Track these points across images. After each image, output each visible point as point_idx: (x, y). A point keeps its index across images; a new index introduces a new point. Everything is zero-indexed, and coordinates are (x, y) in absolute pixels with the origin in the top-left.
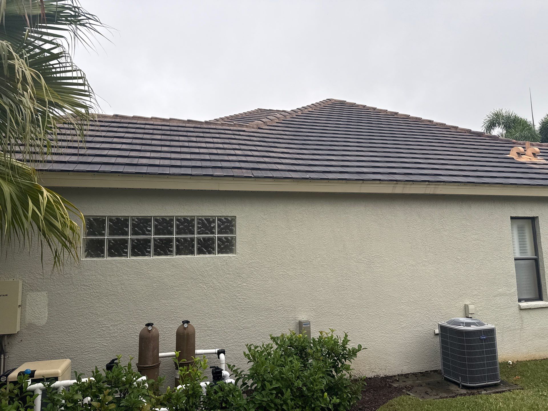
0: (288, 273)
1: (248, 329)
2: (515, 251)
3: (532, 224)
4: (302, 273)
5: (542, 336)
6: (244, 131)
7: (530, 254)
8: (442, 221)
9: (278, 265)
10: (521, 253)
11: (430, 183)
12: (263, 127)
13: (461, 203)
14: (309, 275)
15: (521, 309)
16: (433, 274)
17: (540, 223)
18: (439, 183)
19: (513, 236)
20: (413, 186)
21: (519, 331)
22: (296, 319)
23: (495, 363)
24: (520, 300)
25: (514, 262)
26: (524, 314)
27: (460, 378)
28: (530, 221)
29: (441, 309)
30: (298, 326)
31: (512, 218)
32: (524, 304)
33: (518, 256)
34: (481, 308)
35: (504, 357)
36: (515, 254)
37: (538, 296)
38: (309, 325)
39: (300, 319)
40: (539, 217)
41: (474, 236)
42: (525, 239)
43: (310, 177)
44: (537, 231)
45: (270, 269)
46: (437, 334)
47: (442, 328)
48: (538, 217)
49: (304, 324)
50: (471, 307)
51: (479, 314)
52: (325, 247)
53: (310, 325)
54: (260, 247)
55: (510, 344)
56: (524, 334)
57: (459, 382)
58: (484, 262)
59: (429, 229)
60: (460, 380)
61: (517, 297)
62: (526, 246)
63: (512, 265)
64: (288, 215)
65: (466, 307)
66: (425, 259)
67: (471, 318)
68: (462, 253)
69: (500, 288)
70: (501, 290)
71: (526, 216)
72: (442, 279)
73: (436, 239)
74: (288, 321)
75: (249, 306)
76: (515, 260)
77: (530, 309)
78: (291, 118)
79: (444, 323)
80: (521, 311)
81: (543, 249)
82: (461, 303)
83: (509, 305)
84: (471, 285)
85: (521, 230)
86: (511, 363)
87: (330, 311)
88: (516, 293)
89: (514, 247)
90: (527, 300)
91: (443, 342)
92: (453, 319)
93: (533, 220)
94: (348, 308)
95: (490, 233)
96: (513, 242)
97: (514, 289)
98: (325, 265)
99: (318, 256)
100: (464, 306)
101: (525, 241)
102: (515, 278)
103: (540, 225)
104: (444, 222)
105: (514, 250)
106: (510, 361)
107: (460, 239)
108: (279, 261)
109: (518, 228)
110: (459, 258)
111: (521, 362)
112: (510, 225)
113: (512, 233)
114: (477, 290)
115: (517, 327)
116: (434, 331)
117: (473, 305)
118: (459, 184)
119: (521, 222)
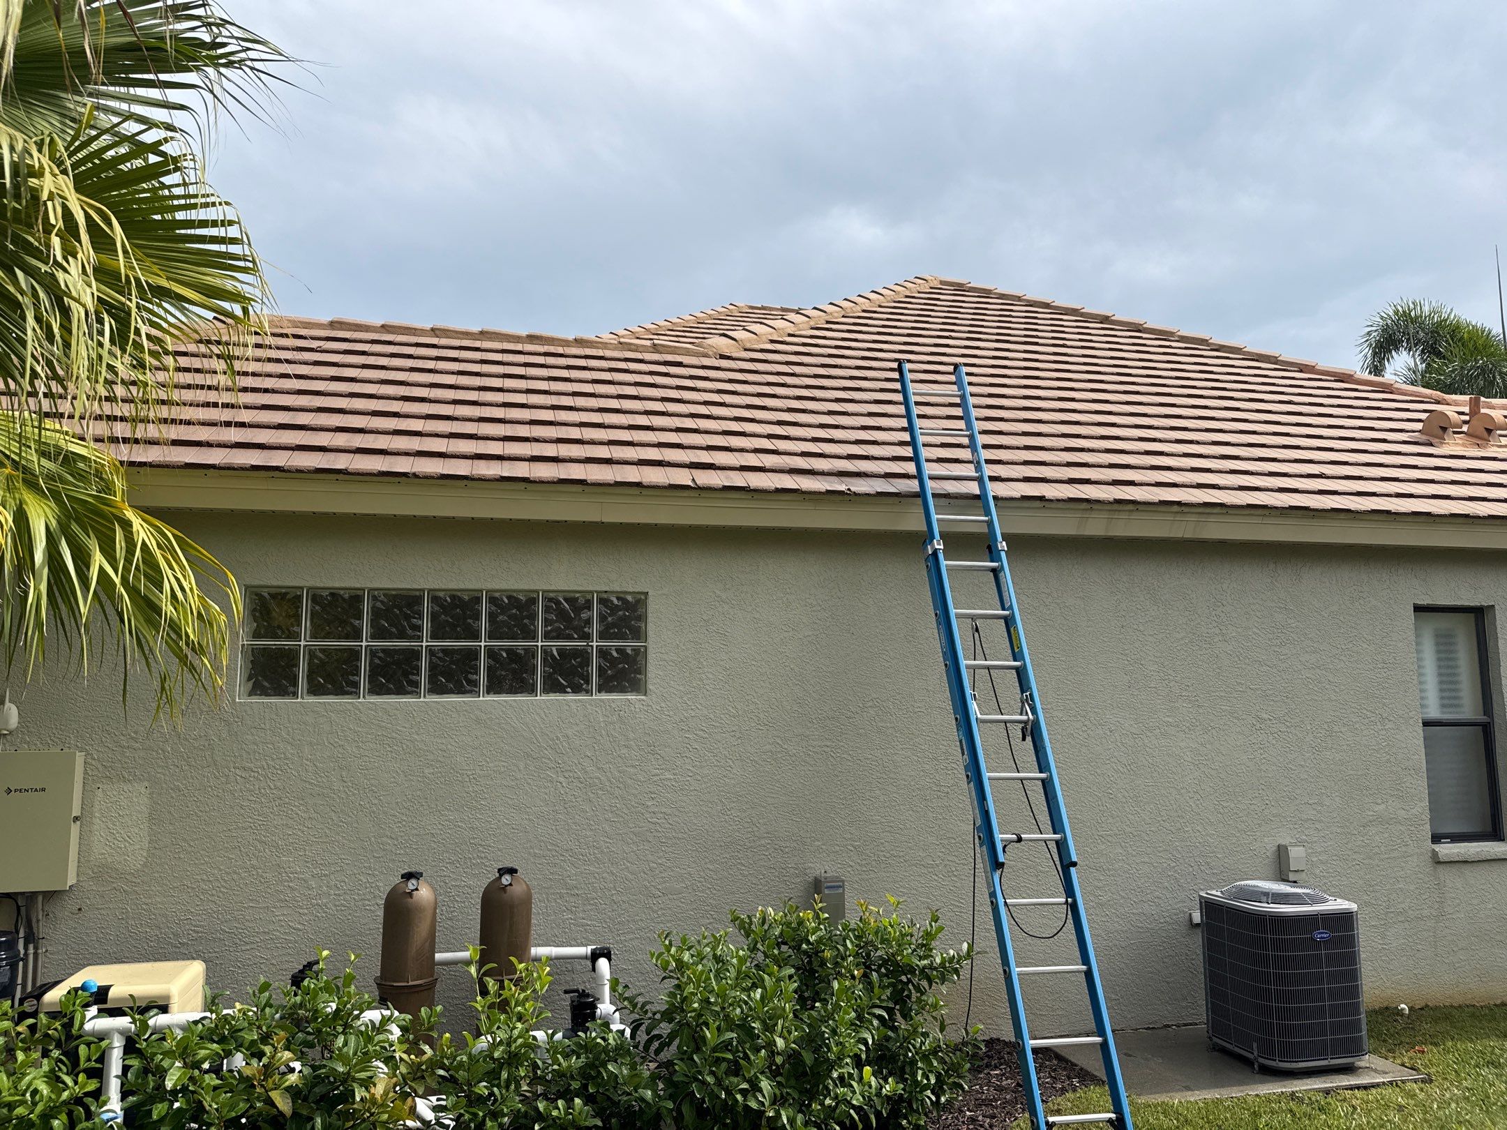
0: (786, 747)
2: (1425, 702)
3: (1477, 625)
4: (826, 749)
5: (1498, 938)
6: (679, 364)
7: (1468, 709)
8: (1218, 613)
9: (760, 728)
10: (1443, 706)
11: (1183, 508)
12: (734, 355)
13: (1272, 566)
14: (845, 756)
15: (1439, 863)
16: (1190, 759)
17: (1498, 623)
18: (1208, 510)
19: (1419, 659)
20: (1135, 516)
21: (1431, 923)
22: (808, 871)
23: (1355, 1008)
24: (1436, 839)
25: (1421, 732)
26: (1449, 875)
27: (1255, 1045)
28: (1472, 616)
29: (1210, 857)
30: (812, 891)
31: (1418, 609)
32: (1447, 850)
33: (1434, 713)
34: (1324, 857)
35: (1388, 992)
36: (1426, 710)
37: (1489, 829)
38: (840, 890)
39: (818, 872)
40: (1497, 607)
41: (1307, 656)
42: (1456, 667)
43: (849, 490)
44: (1490, 644)
45: (738, 735)
46: (1198, 925)
47: (1210, 907)
48: (1493, 606)
49: (828, 887)
50: (1296, 853)
51: (1317, 871)
52: (888, 680)
53: (844, 890)
54: (711, 676)
55: (1405, 958)
56: (1448, 931)
57: (1252, 1057)
58: (1336, 729)
59: (1182, 635)
60: (1256, 1053)
61: (1428, 826)
62: (1459, 686)
63: (1415, 737)
65: (1281, 854)
66: (1167, 719)
67: (1295, 882)
68: (1272, 703)
69: (1380, 801)
70: (1383, 806)
71: (1459, 603)
72: (1213, 773)
73: (1200, 663)
74: (785, 878)
75: (680, 835)
76: (1427, 724)
77: (1466, 862)
79: (1216, 894)
80: (1440, 868)
81: (1505, 696)
82: (1266, 840)
83: (1404, 849)
84: (1298, 792)
85: (1444, 645)
86: (1407, 1012)
87: (901, 854)
88: (1426, 816)
89: (1422, 691)
90: (1456, 838)
91: (1213, 947)
92: (1243, 883)
93: (1479, 615)
95: (1355, 649)
96: (1421, 675)
97: (1421, 807)
98: (887, 728)
100: (1274, 848)
101: (1455, 675)
102: (1425, 775)
103: (1499, 630)
104: (1221, 614)
105: (1422, 698)
106: (1403, 1006)
107: (1268, 663)
109: (1437, 636)
110: (1266, 716)
111: (1436, 1008)
112: (1412, 627)
113: (1418, 652)
114: (1314, 806)
115: (1426, 912)
116: (1188, 915)
117: (1302, 848)
118: (1266, 512)
119: (1444, 622)
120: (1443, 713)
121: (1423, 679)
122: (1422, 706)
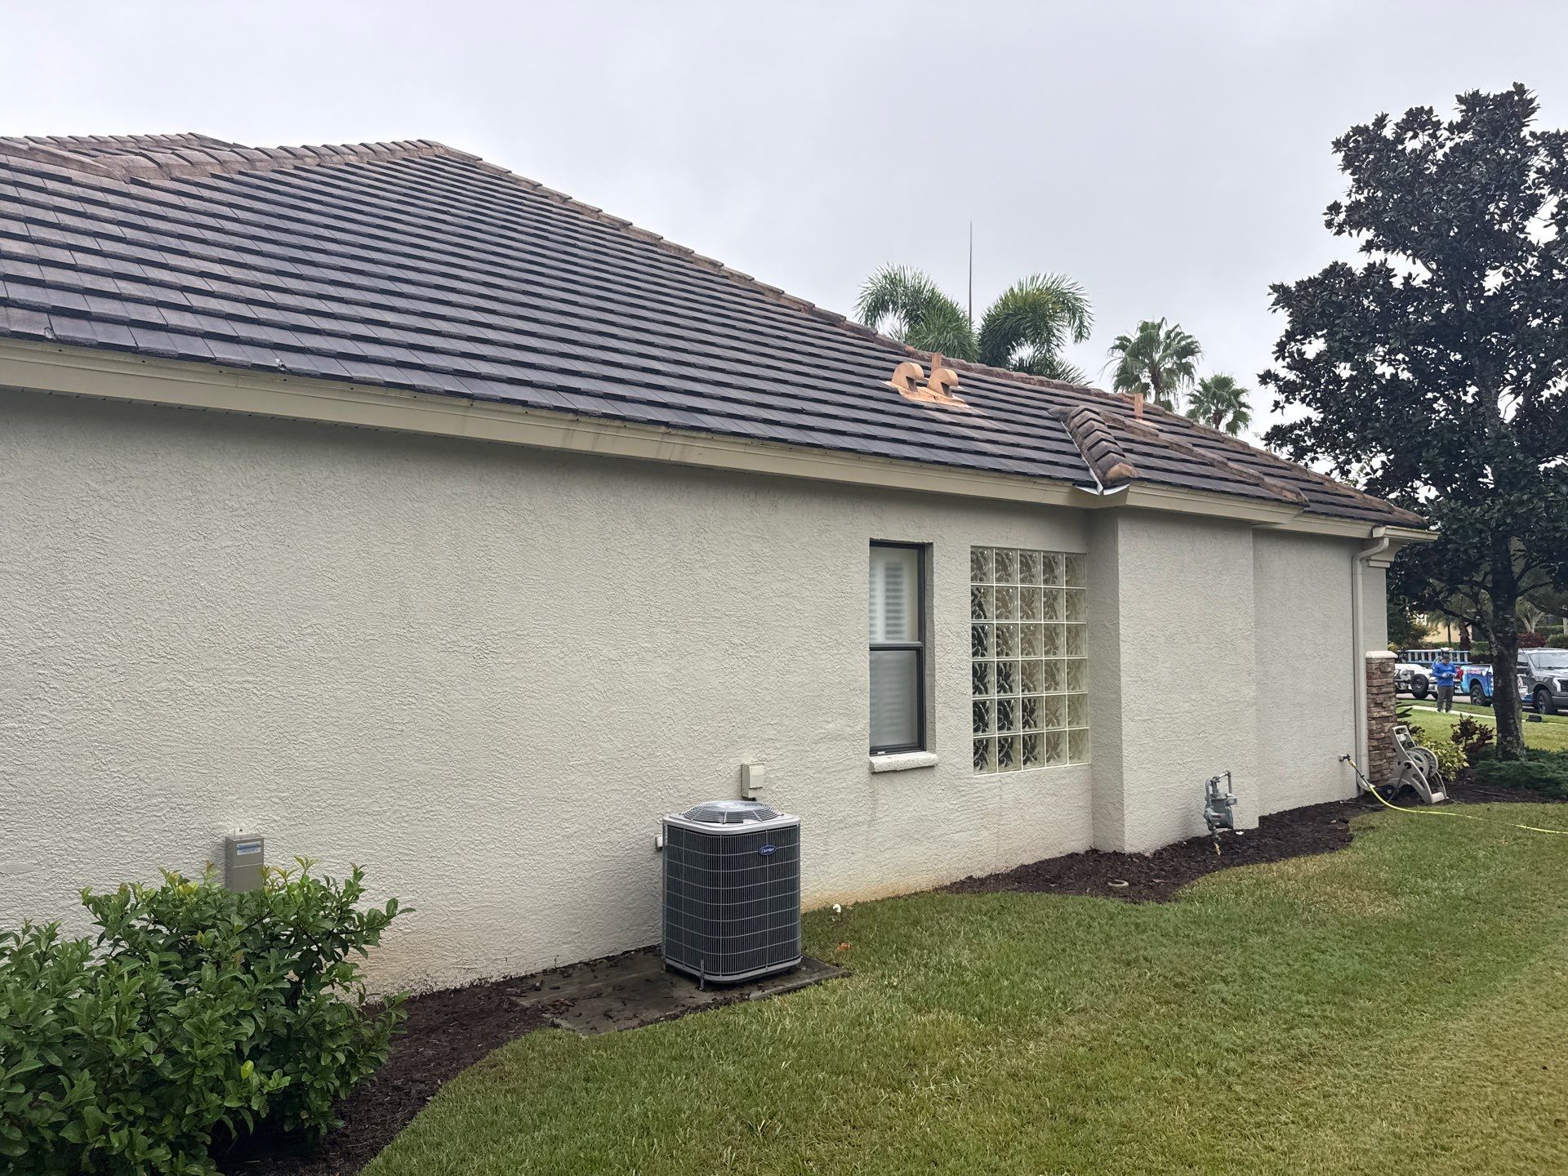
0: (191, 683)
1: (20, 876)
2: (874, 629)
3: (919, 561)
4: (246, 685)
5: (916, 836)
7: (907, 637)
8: (700, 539)
9: (153, 660)
10: (888, 632)
11: (670, 430)
13: (752, 496)
14: (273, 693)
15: (874, 773)
16: (665, 685)
17: (935, 558)
18: (695, 434)
19: (871, 590)
20: (623, 433)
21: (865, 828)
22: (217, 831)
23: (792, 916)
24: (874, 751)
25: (868, 656)
26: (882, 784)
27: (702, 963)
28: (914, 552)
29: (679, 781)
30: (222, 853)
31: (874, 543)
32: (882, 761)
33: (880, 639)
34: (780, 774)
35: (827, 894)
36: (873, 636)
37: (916, 740)
38: (259, 850)
39: (231, 831)
40: (935, 545)
41: (778, 585)
42: (900, 597)
43: (283, 366)
44: (928, 578)
46: (661, 848)
47: (673, 831)
48: (932, 544)
49: (240, 849)
50: (756, 771)
51: (774, 788)
52: (332, 603)
53: (263, 850)
54: (80, 594)
55: (842, 862)
56: (877, 834)
57: (698, 974)
58: (799, 653)
59: (665, 560)
60: (703, 970)
61: (868, 741)
62: (901, 615)
63: (862, 661)
64: (199, 488)
65: (744, 771)
66: (645, 645)
67: (754, 799)
68: (745, 629)
69: (830, 719)
70: (832, 725)
71: (905, 539)
72: (686, 697)
73: (680, 589)
74: (185, 842)
75: (29, 799)
76: (872, 649)
77: (895, 771)
78: (273, 171)
79: (678, 819)
80: (875, 778)
81: (936, 623)
82: (731, 760)
83: (847, 762)
84: (762, 713)
85: (892, 573)
86: (839, 911)
87: (341, 803)
88: (867, 733)
89: (871, 618)
90: (889, 750)
91: (672, 870)
92: (703, 804)
93: (922, 550)
94: (400, 791)
95: (819, 578)
96: (871, 604)
97: (863, 724)
98: (331, 659)
99: (308, 631)
100: (739, 768)
101: (899, 604)
102: (868, 695)
103: (935, 565)
104: (704, 541)
105: (871, 625)
106: (836, 906)
107: (744, 590)
108: (156, 645)
109: (887, 569)
110: (737, 641)
111: (864, 903)
112: (867, 560)
113: (871, 583)
114: (775, 727)
115: (860, 819)
116: (654, 839)
117: (761, 766)
118: (749, 441)
119: (895, 555)
120: (887, 639)
121: (873, 608)
122: (871, 632)
